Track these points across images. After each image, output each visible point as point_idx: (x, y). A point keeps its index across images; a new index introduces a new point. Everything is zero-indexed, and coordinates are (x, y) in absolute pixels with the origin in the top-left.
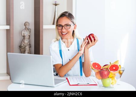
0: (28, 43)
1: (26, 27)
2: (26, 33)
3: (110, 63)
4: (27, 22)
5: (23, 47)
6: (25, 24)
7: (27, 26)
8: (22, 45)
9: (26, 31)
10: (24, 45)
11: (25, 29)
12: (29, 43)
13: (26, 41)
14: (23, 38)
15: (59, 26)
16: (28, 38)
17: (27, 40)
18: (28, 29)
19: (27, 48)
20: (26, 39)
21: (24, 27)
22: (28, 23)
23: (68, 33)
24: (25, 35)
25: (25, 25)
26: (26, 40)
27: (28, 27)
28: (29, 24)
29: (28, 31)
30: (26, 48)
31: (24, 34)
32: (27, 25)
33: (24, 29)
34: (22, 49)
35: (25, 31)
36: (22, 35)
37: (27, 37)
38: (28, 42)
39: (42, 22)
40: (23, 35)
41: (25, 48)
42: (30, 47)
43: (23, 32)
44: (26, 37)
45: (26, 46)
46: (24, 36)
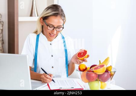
42: (3, 43)
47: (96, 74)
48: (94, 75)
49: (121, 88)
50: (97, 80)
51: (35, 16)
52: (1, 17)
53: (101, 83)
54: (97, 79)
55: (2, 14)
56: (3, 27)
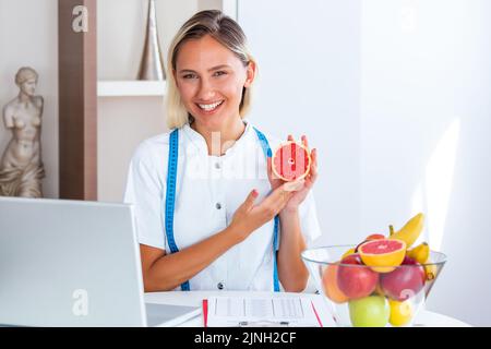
0: (31, 159)
1: (22, 91)
2: (25, 117)
3: (391, 228)
4: (29, 69)
5: (12, 176)
6: (17, 76)
7: (28, 87)
8: (9, 165)
9: (23, 105)
10: (13, 166)
11: (20, 97)
12: (36, 159)
13: (25, 151)
14: (11, 135)
15: (185, 77)
16: (32, 136)
17: (30, 143)
18: (32, 99)
19: (30, 179)
20: (23, 142)
21: (17, 90)
22: (34, 71)
23: (225, 100)
24: (20, 123)
25: (19, 79)
26: (25, 146)
27: (33, 90)
28: (36, 76)
29: (30, 105)
30: (25, 178)
31: (14, 120)
32: (26, 80)
33: (14, 100)
34: (5, 183)
35: (17, 108)
36: (5, 124)
37: (28, 132)
38: (34, 155)
39: (94, 69)
40: (10, 124)
41: (18, 178)
42: (42, 175)
43: (10, 113)
44: (22, 134)
45: (22, 173)
46: (15, 129)
47: (372, 272)
48: (363, 275)
49: (450, 319)
50: (374, 294)
51: (156, 78)
52: (36, 82)
53: (390, 303)
54: (374, 288)
55: (37, 71)
56: (40, 115)
